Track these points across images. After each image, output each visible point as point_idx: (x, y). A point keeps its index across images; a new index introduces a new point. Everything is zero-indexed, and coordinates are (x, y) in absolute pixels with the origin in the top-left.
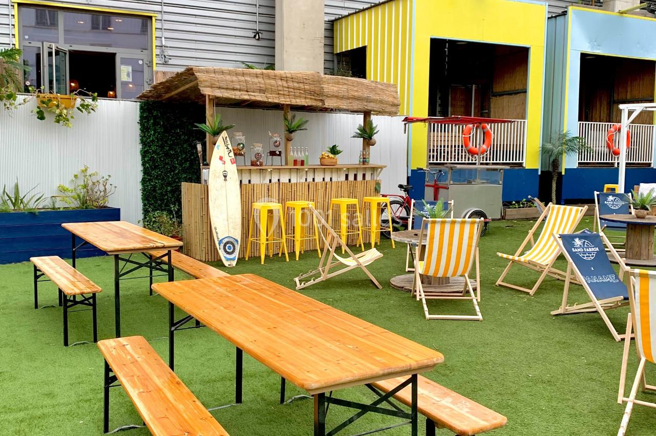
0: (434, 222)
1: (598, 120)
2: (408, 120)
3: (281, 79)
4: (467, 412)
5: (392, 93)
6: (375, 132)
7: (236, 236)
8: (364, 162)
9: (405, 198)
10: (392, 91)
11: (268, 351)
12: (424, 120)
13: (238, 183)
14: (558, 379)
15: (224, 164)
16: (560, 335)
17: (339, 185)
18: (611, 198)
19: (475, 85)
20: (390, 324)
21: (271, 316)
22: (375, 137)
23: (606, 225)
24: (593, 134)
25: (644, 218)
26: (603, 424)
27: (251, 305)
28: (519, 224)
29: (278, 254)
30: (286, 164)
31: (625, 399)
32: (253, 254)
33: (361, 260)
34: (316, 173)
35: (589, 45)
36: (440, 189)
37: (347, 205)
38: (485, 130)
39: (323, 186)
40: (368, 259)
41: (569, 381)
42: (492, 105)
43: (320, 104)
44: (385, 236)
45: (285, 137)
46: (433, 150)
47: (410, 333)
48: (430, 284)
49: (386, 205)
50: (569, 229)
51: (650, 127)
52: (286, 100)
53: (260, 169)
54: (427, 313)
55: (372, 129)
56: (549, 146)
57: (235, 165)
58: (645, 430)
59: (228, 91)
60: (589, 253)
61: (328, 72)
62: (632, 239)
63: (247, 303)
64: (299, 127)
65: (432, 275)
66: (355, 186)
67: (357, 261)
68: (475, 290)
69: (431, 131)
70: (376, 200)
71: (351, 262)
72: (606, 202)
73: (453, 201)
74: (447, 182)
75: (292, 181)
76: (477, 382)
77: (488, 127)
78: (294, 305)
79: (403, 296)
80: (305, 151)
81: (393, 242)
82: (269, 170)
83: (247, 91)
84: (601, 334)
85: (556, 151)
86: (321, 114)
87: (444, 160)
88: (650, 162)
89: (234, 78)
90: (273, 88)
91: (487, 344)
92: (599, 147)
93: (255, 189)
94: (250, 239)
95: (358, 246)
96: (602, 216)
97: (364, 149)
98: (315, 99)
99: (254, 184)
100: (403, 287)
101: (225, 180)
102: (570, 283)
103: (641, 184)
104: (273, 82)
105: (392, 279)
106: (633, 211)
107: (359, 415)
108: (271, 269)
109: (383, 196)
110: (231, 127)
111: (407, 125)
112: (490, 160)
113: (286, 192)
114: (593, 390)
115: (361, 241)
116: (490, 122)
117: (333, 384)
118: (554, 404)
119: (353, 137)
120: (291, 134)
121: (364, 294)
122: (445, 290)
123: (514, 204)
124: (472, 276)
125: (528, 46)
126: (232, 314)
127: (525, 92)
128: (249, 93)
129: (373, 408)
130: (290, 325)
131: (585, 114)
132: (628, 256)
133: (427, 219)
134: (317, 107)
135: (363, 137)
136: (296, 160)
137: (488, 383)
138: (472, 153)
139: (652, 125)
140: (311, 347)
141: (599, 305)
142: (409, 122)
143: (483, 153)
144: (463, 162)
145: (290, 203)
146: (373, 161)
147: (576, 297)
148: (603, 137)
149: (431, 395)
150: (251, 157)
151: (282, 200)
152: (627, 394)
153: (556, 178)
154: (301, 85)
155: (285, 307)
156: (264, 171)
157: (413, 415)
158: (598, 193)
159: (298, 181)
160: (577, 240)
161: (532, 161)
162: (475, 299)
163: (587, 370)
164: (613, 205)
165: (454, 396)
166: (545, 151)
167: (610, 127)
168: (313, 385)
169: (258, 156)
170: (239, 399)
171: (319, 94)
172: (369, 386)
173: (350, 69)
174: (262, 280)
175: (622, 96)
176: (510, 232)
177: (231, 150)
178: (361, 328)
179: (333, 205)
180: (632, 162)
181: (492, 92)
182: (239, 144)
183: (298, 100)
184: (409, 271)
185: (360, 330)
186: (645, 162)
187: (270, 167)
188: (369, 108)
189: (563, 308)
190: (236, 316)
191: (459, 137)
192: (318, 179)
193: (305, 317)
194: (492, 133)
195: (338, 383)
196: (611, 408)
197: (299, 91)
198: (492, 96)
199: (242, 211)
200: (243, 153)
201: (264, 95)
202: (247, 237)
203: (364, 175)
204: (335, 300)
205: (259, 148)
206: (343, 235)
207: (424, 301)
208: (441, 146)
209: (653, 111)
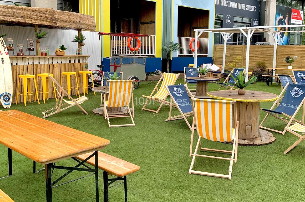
0: (112, 82)
1: (186, 36)
2: (100, 34)
3: (33, 11)
4: (122, 166)
5: (92, 20)
6: (84, 39)
7: (10, 92)
8: (79, 54)
9: (100, 71)
10: (92, 19)
11: (21, 146)
12: (108, 34)
13: (10, 64)
14: (166, 149)
15: (2, 55)
16: (168, 130)
17: (66, 65)
18: (191, 70)
19: (133, 18)
20: (92, 131)
21: (24, 129)
22: (84, 42)
23: (188, 82)
24: (184, 42)
25: (203, 78)
26: (184, 166)
27: (13, 125)
28: (153, 83)
29: (34, 101)
30: (37, 55)
31: (193, 154)
32: (20, 101)
33: (77, 102)
34: (53, 60)
35: (181, 2)
36: (117, 67)
37: (70, 75)
38: (137, 40)
39: (57, 66)
40: (81, 101)
41: (171, 149)
42: (140, 28)
43: (54, 25)
44: (90, 90)
45: (36, 41)
46: (114, 49)
47: (101, 135)
48: (112, 111)
49: (91, 75)
50: (173, 84)
51: (207, 39)
52: (36, 22)
53: (23, 57)
54: (109, 125)
55: (82, 37)
56: (165, 47)
57: (8, 55)
58: (200, 167)
59: (3, 17)
60: (180, 93)
61: (60, 9)
62: (199, 87)
63: (12, 124)
64: (43, 36)
65: (112, 107)
66: (74, 66)
67: (76, 102)
68: (132, 113)
69: (112, 40)
70: (85, 72)
71: (72, 103)
72: (188, 72)
73: (122, 72)
74: (120, 64)
75: (40, 63)
76: (131, 154)
77: (139, 38)
78: (37, 124)
79: (99, 118)
80: (47, 48)
81: (95, 93)
82: (28, 58)
83: (14, 17)
84: (185, 128)
85: (168, 50)
86: (56, 30)
87: (119, 54)
88: (207, 54)
89: (6, 10)
90: (28, 15)
91: (137, 136)
92: (186, 48)
93: (20, 68)
94: (18, 94)
95: (77, 95)
96: (187, 78)
97: (79, 47)
98: (52, 22)
99: (19, 65)
100: (98, 114)
101: (3, 63)
102: (172, 107)
103: (203, 64)
104: (28, 12)
105: (93, 110)
106: (199, 75)
107: (69, 173)
108: (30, 109)
109: (89, 70)
110: (6, 35)
111: (100, 36)
112: (140, 54)
113: (37, 69)
114: (180, 152)
115: (78, 93)
116: (139, 36)
117: (54, 159)
118: (164, 160)
119: (73, 41)
120: (39, 39)
121: (79, 118)
122: (119, 114)
123: (151, 74)
124: (130, 106)
125: (155, 2)
126: (3, 130)
127: (155, 23)
128: (15, 18)
129: (76, 168)
130: (34, 133)
131: (180, 33)
132: (197, 95)
133: (109, 81)
134: (53, 26)
135: (78, 42)
136: (42, 53)
137: (136, 154)
138: (132, 50)
139: (208, 39)
140: (44, 143)
141: (184, 115)
142: (101, 35)
143: (136, 50)
144: (128, 54)
145: (39, 75)
146: (83, 53)
147: (176, 113)
148: (188, 44)
149: (106, 160)
150: (17, 51)
151: (35, 73)
152: (193, 152)
153: (169, 62)
154: (44, 15)
155: (32, 125)
156: (25, 58)
157: (96, 170)
158: (185, 68)
159: (44, 64)
160: (175, 88)
161: (158, 54)
162: (132, 116)
163: (179, 144)
164: (191, 73)
165: (117, 160)
166: (164, 50)
167: (191, 39)
168: (43, 160)
169: (21, 50)
170: (11, 173)
171: (54, 19)
172: (73, 158)
173: (71, 8)
174: (21, 113)
175: (196, 26)
176: (149, 86)
177: (5, 47)
178: (71, 132)
179: (63, 75)
180: (200, 54)
181: (140, 22)
182: (10, 44)
183: (42, 22)
184: (102, 106)
185: (71, 133)
186: (205, 54)
187: (28, 56)
188: (80, 27)
189: (169, 118)
190: (5, 131)
191: (126, 43)
192: (55, 62)
193: (42, 129)
194: (141, 41)
195: (56, 158)
196: (187, 159)
197: (43, 18)
198: (140, 24)
199: (13, 79)
200: (12, 49)
201: (23, 19)
202: (16, 93)
203: (79, 60)
204: (64, 122)
205: (21, 46)
206: (69, 90)
207: (108, 119)
208: (117, 47)
209: (208, 32)
